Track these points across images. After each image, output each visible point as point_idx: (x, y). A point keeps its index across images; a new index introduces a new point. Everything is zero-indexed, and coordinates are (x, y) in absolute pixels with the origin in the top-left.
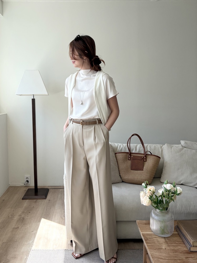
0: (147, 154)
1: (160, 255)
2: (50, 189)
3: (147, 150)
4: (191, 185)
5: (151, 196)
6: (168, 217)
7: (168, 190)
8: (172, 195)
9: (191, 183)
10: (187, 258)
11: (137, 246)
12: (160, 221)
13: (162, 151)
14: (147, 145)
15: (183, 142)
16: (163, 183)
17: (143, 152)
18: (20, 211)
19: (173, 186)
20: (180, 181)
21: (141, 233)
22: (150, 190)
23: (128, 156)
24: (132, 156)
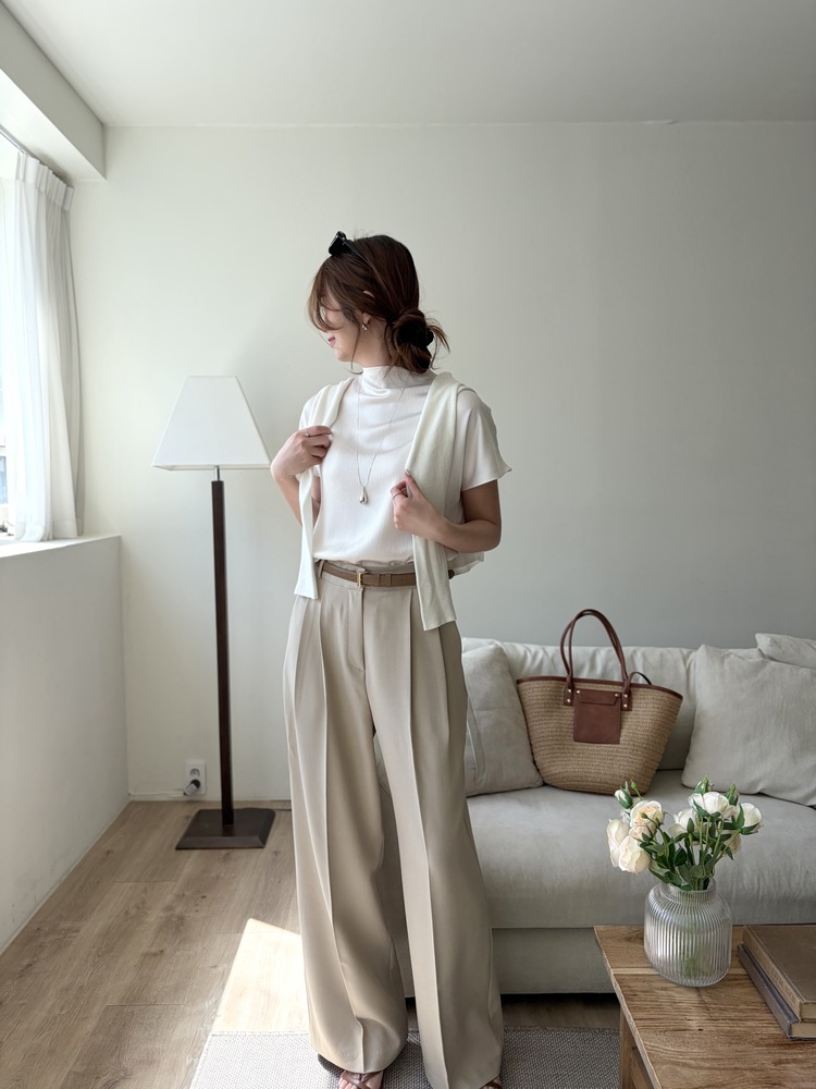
0: (631, 685)
1: (681, 1053)
2: (277, 813)
3: (635, 668)
4: (795, 796)
5: (649, 835)
6: (709, 912)
7: (708, 815)
8: (726, 832)
9: (793, 789)
10: (780, 1062)
11: (594, 1018)
12: (680, 929)
13: (688, 671)
14: (635, 651)
15: (763, 641)
16: (691, 789)
17: (617, 677)
18: (168, 892)
19: (727, 801)
20: (755, 784)
21: (612, 972)
22: (645, 817)
23: (563, 690)
24: (578, 692)
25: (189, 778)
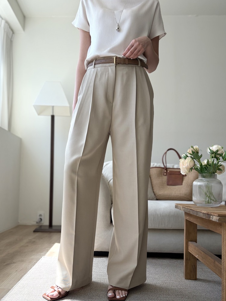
23: (163, 171)
24: (168, 171)
25: (38, 217)
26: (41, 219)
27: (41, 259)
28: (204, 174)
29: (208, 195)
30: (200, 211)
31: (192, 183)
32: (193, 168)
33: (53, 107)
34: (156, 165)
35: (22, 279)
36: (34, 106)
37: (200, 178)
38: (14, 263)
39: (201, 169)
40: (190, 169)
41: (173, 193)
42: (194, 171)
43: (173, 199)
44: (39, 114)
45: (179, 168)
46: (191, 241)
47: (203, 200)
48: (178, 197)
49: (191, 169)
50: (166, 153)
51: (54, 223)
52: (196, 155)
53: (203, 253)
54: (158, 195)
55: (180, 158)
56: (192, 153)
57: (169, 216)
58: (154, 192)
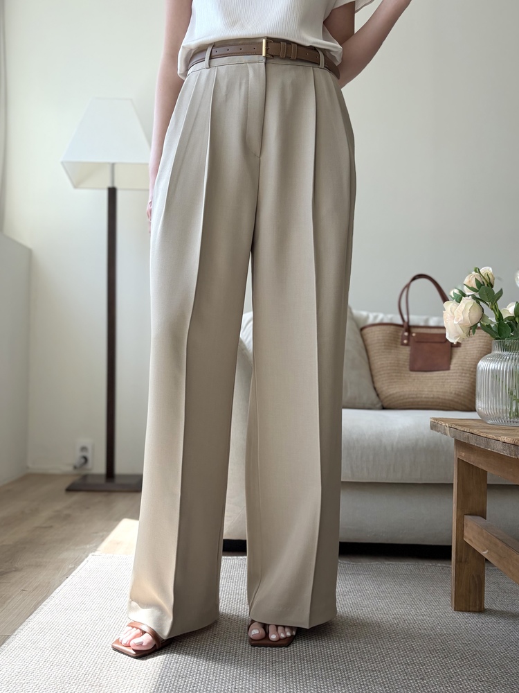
23: (400, 334)
24: (414, 335)
25: (79, 454)
26: (86, 459)
27: (86, 560)
28: (507, 342)
29: (515, 397)
30: (495, 438)
31: (476, 365)
32: (479, 325)
33: (113, 165)
34: (382, 319)
35: (38, 610)
36: (62, 163)
37: (496, 352)
38: (17, 570)
39: (499, 329)
40: (471, 328)
41: (426, 390)
42: (480, 333)
43: (424, 407)
44: (76, 187)
45: (441, 325)
46: (470, 514)
47: (505, 408)
48: (438, 400)
49: (474, 328)
50: (408, 286)
51: (120, 468)
52: (486, 292)
53: (500, 544)
54: (387, 397)
55: (445, 299)
56: (475, 287)
57: (414, 450)
58: (375, 388)
